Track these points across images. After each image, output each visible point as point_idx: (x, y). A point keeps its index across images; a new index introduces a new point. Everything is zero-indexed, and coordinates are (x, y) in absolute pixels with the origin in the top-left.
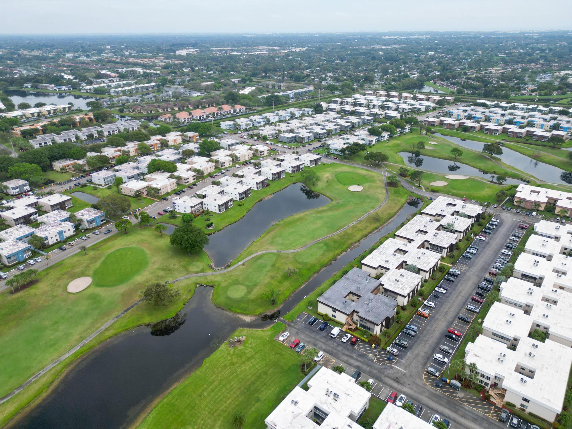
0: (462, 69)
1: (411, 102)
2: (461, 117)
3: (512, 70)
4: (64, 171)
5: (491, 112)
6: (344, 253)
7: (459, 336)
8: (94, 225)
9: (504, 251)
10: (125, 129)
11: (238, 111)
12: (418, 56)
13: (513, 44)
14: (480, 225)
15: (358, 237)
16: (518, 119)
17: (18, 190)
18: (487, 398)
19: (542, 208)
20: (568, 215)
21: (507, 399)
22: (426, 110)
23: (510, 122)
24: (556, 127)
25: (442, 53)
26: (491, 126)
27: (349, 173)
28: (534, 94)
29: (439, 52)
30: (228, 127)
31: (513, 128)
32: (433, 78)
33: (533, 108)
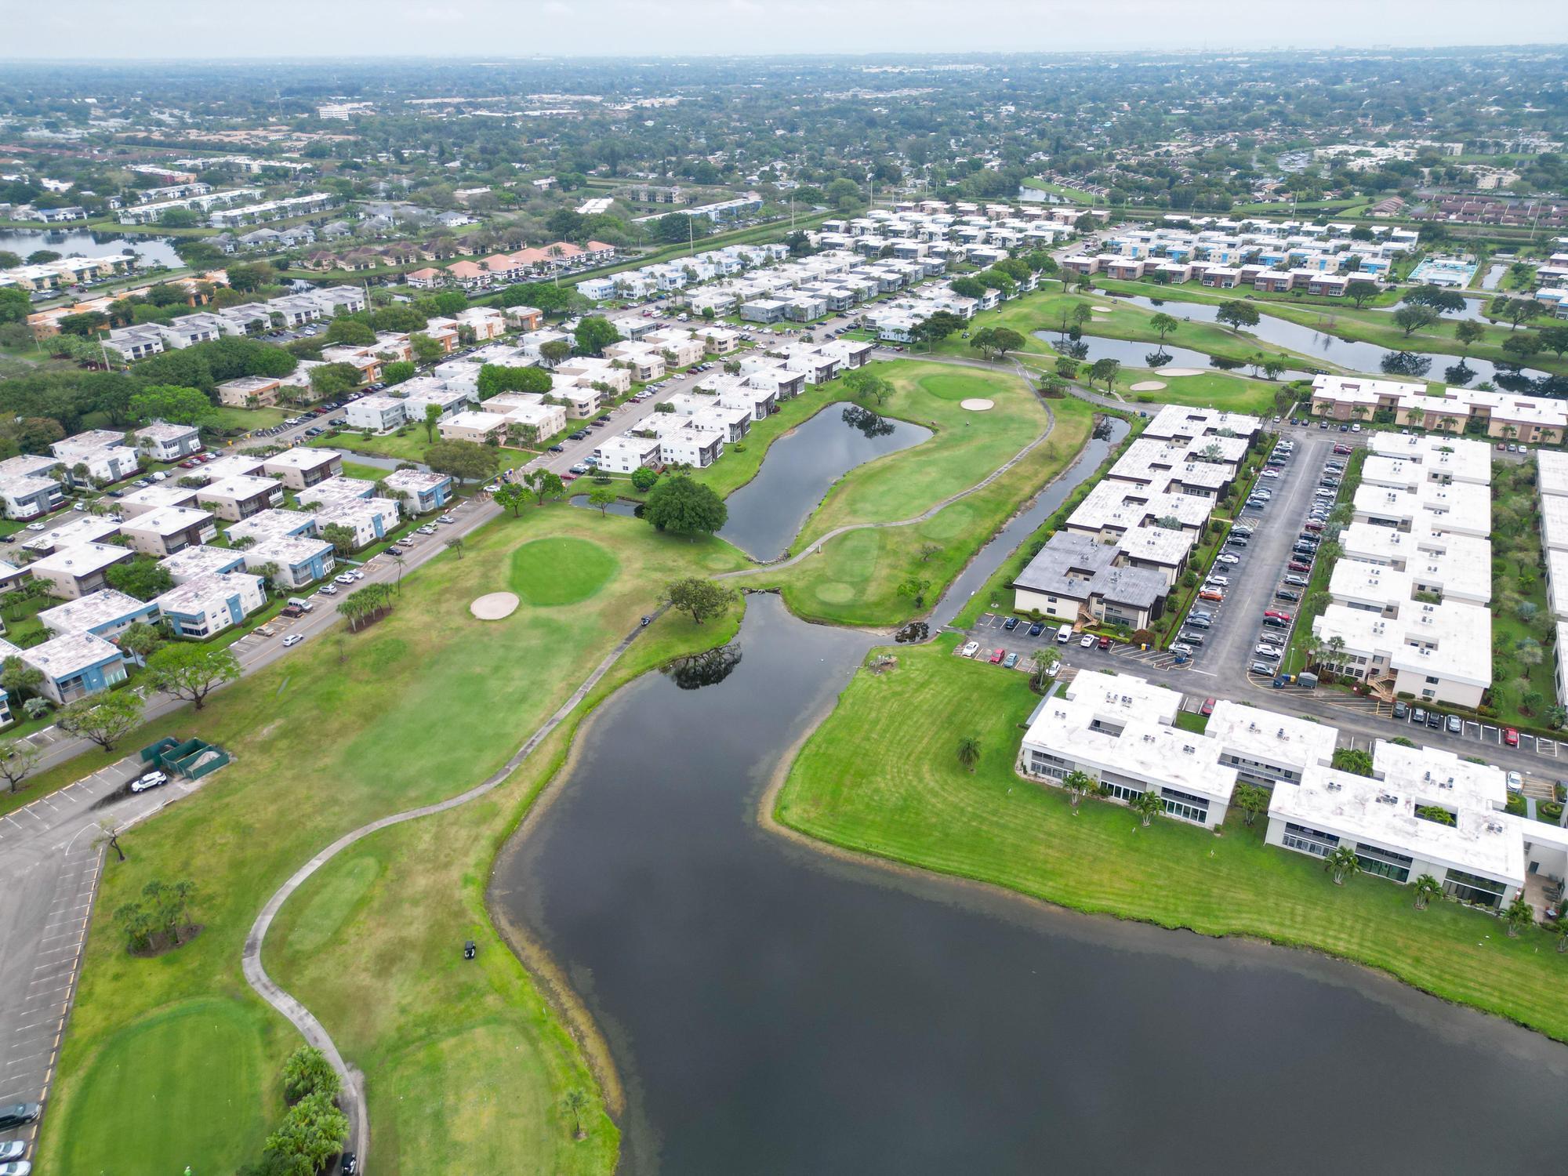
0: (1098, 148)
1: (1017, 223)
2: (1141, 255)
3: (1216, 147)
4: (255, 405)
5: (1202, 240)
6: (1012, 519)
7: (1287, 620)
8: (431, 505)
9: (1321, 491)
10: (337, 308)
11: (598, 257)
12: (981, 117)
13: (1196, 84)
14: (1260, 453)
15: (1027, 489)
16: (1268, 253)
17: (176, 449)
18: (1365, 692)
19: (1368, 417)
20: (1421, 424)
21: (1398, 688)
22: (1054, 240)
23: (1251, 259)
24: (1353, 265)
25: (1036, 108)
26: (1214, 268)
27: (946, 376)
28: (1282, 199)
29: (1026, 107)
30: (599, 293)
31: (1264, 272)
32: (1039, 169)
33: (1292, 228)
